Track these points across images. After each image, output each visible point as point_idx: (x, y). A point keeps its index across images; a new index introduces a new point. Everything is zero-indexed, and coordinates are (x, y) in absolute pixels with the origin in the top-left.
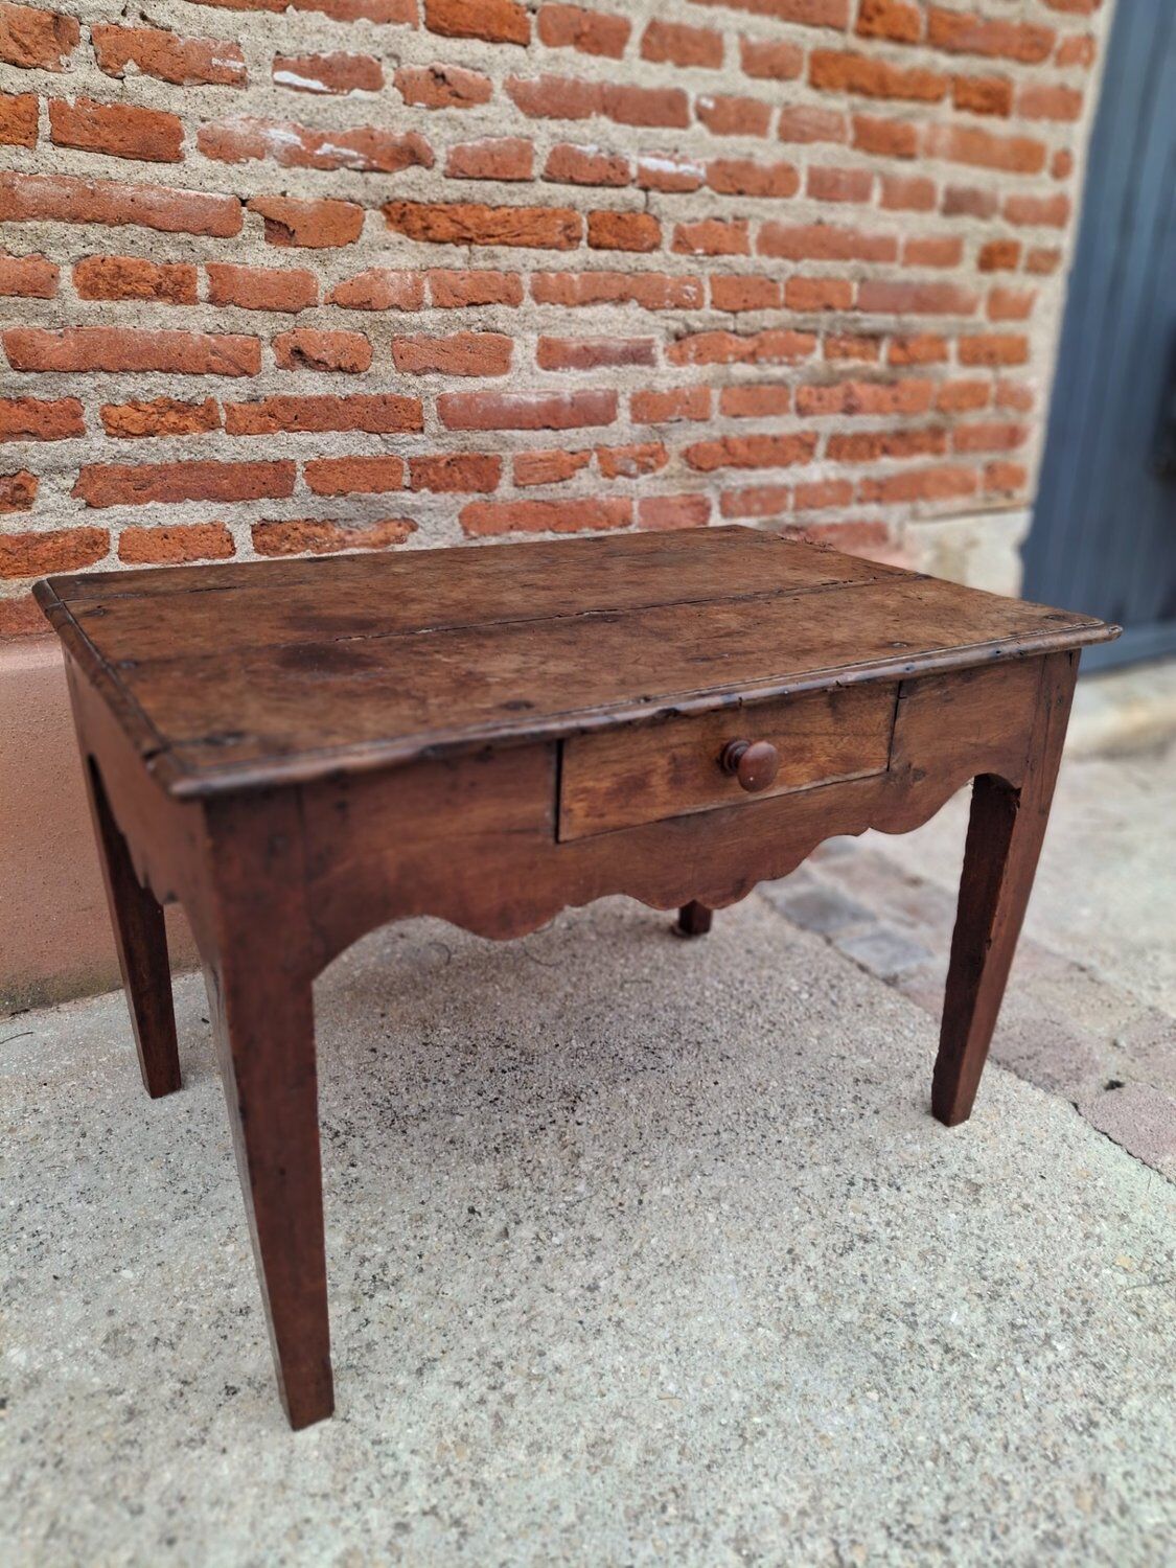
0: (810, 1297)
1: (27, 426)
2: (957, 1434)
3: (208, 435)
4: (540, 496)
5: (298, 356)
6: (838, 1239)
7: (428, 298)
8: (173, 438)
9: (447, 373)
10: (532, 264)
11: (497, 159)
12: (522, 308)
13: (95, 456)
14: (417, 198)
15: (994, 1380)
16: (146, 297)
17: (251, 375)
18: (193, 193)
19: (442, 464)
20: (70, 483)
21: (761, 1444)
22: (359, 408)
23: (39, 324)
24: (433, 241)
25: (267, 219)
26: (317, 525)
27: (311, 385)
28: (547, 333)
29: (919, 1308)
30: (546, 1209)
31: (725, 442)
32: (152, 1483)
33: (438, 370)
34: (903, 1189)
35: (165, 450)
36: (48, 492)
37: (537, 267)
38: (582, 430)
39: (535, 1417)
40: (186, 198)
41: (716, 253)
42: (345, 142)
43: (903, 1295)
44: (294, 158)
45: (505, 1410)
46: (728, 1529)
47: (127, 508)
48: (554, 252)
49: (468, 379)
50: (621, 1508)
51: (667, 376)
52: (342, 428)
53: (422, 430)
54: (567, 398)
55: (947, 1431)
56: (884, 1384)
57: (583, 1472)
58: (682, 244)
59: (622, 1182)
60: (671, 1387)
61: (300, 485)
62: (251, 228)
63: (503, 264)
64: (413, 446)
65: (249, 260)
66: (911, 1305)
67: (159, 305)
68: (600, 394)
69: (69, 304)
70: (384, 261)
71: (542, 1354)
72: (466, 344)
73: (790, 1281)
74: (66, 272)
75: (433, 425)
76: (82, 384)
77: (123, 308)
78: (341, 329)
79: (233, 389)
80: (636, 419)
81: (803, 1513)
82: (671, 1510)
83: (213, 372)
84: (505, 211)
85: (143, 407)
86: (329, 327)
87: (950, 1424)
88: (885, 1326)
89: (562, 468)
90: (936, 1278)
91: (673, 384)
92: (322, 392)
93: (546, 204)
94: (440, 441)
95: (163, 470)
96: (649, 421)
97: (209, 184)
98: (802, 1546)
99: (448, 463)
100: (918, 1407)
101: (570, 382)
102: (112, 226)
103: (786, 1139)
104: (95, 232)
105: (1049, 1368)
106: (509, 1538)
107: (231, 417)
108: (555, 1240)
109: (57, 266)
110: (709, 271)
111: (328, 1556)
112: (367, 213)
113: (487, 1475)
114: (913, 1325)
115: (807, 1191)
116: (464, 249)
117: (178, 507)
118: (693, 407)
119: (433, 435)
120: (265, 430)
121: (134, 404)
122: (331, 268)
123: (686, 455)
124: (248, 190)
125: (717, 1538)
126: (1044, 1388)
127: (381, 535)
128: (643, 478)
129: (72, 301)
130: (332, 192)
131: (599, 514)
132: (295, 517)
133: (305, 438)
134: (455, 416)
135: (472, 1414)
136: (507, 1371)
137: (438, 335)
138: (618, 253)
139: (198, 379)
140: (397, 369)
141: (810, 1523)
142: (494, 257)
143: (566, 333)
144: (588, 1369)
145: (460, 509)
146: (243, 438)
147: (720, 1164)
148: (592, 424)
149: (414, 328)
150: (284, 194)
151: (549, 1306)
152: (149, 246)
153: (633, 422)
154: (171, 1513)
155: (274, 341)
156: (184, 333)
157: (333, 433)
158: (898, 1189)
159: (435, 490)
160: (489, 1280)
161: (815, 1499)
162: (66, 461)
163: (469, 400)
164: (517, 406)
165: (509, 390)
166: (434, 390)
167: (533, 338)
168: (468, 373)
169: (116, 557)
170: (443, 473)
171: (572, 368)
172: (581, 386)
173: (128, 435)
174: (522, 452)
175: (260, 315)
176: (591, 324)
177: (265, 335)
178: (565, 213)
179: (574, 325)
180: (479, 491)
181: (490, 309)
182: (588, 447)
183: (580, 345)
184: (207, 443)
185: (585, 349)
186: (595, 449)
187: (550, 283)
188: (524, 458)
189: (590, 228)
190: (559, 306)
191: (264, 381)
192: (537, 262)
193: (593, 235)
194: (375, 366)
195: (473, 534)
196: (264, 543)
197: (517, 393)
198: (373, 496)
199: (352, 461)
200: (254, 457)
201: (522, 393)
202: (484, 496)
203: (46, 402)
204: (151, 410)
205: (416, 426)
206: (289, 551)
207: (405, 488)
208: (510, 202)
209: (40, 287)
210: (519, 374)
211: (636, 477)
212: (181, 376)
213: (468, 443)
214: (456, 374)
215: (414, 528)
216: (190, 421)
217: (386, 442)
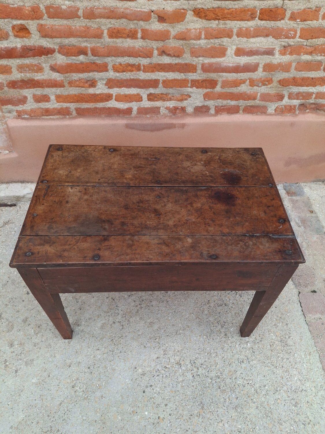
0: (206, 312)
1: (95, 69)
2: (215, 351)
3: (138, 73)
4: (228, 91)
5: (163, 52)
6: (220, 302)
7: (203, 36)
8: (129, 73)
9: (206, 57)
10: (238, 26)
12: (232, 39)
13: (110, 77)
14: (204, 7)
15: (230, 345)
16: (125, 38)
17: (150, 58)
18: (139, 9)
19: (200, 82)
20: (105, 82)
21: (179, 336)
22: (178, 66)
23: (98, 45)
24: (207, 20)
25: (159, 16)
26: (164, 94)
27: (166, 60)
28: (239, 46)
29: (227, 324)
31: (294, 78)
32: (81, 298)
33: (203, 56)
35: (127, 76)
36: (99, 84)
38: (245, 74)
39: (144, 313)
40: (137, 11)
41: (305, 20)
43: (225, 320)
45: (140, 309)
46: (164, 348)
47: (117, 89)
48: (246, 22)
49: (212, 59)
50: (149, 336)
51: (277, 59)
52: (173, 71)
53: (196, 72)
54: (242, 65)
56: (208, 336)
57: (146, 326)
58: (293, 18)
60: (170, 318)
61: (161, 85)
62: (154, 18)
63: (228, 26)
64: (193, 76)
65: (153, 27)
67: (128, 40)
68: (253, 64)
69: (106, 40)
70: (192, 26)
71: (151, 302)
72: (213, 48)
73: (204, 307)
74: (106, 32)
75: (199, 71)
76: (108, 60)
77: (119, 41)
78: (176, 46)
79: (145, 61)
80: (264, 70)
81: (178, 351)
82: (157, 340)
83: (140, 56)
84: (232, 10)
85: (123, 65)
86: (173, 45)
87: (215, 349)
88: (217, 325)
89: (237, 83)
90: (234, 320)
91: (279, 61)
92: (169, 62)
93: (246, 7)
94: (200, 75)
95: (127, 80)
96: (268, 71)
97: (143, 7)
98: (174, 357)
99: (202, 81)
100: (212, 343)
101: (244, 60)
102: (117, 19)
104: (113, 21)
105: (243, 348)
106: (129, 332)
107: (144, 68)
109: (103, 31)
110: (300, 26)
111: (101, 322)
112: (188, 12)
113: (131, 320)
114: (222, 327)
116: (217, 22)
117: (129, 89)
118: (286, 68)
119: (199, 74)
120: (153, 71)
121: (121, 64)
122: (175, 29)
123: (280, 82)
124: (154, 8)
125: (161, 348)
126: (239, 351)
127: (181, 98)
128: (263, 87)
129: (107, 40)
130: (178, 7)
131: (246, 96)
132: (159, 93)
133: (162, 74)
134: (206, 69)
135: (134, 308)
136: (144, 302)
137: (204, 47)
138: (268, 22)
139: (136, 59)
140: (191, 56)
141: (178, 353)
142: (225, 24)
143: (245, 46)
144: (157, 308)
145: (204, 93)
146: (146, 74)
148: (248, 72)
149: (197, 45)
150: (164, 9)
152: (127, 24)
153: (263, 71)
154: (82, 304)
155: (157, 49)
156: (134, 47)
157: (171, 73)
159: (197, 88)
161: (182, 350)
162: (104, 78)
163: (211, 65)
164: (226, 66)
165: (224, 62)
166: (201, 62)
167: (234, 47)
168: (212, 57)
169: (114, 100)
170: (200, 84)
171: (245, 56)
172: (247, 61)
173: (118, 72)
174: (225, 79)
175: (154, 42)
176: (254, 43)
177: (155, 47)
178: (252, 10)
179: (248, 44)
180: (210, 89)
181: (222, 39)
182: (246, 78)
183: (249, 50)
184: (138, 74)
185: (251, 50)
186: (249, 79)
187: (243, 32)
188: (225, 80)
189: (260, 14)
190: (245, 38)
191: (154, 59)
192: (240, 26)
193: (260, 15)
194: (185, 55)
195: (206, 99)
196: (150, 99)
197: (226, 63)
198: (180, 89)
199: (175, 80)
200: (149, 78)
201: (228, 63)
202: (212, 90)
203: (99, 63)
204: (124, 66)
205: (194, 71)
206: (156, 101)
207: (189, 87)
208: (234, 7)
209: (99, 36)
210: (228, 58)
211: (261, 87)
212: (132, 58)
213: (209, 76)
214: (209, 57)
215: (190, 97)
216: (134, 69)
217: (185, 75)
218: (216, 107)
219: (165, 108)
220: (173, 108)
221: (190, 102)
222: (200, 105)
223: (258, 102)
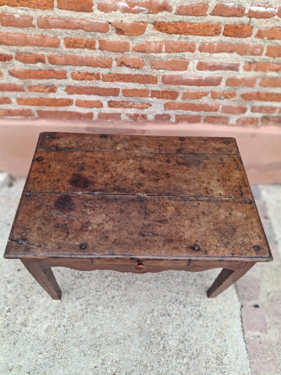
0: (149, 322)
1: (54, 76)
2: (151, 364)
3: (97, 81)
4: (189, 102)
5: (122, 64)
6: (164, 312)
7: (164, 50)
8: (88, 81)
9: (166, 69)
10: (201, 41)
11: (194, 9)
12: (194, 53)
13: (70, 84)
14: (164, 21)
15: (167, 358)
16: (83, 48)
17: (109, 68)
18: (95, 21)
19: (161, 92)
20: (64, 88)
21: (119, 346)
22: (138, 77)
23: (56, 54)
24: (168, 33)
25: (116, 28)
26: (125, 102)
27: (126, 71)
28: (201, 61)
29: (166, 336)
30: (117, 275)
31: (258, 93)
32: (32, 297)
33: (164, 69)
34: (186, 308)
35: (86, 83)
36: (59, 90)
37: (202, 42)
38: (207, 87)
39: (89, 319)
40: (94, 22)
41: (273, 39)
42: (142, 5)
43: (166, 332)
44: (125, 10)
45: (85, 314)
46: (103, 357)
47: (77, 95)
48: (210, 37)
49: (173, 71)
50: (90, 343)
51: (241, 74)
52: (133, 82)
54: (204, 79)
55: (150, 363)
56: (147, 347)
57: (89, 333)
58: (260, 35)
59: (134, 276)
60: (113, 326)
61: (121, 94)
62: (112, 30)
63: (190, 41)
64: (153, 87)
65: (110, 39)
66: (165, 334)
67: (86, 50)
68: (216, 78)
69: (63, 49)
70: (151, 39)
71: (97, 306)
72: (174, 62)
73: (147, 316)
74: (62, 41)
75: (160, 82)
76: (66, 68)
77: (76, 50)
78: (136, 57)
79: (104, 71)
80: (227, 84)
81: (116, 362)
82: (97, 348)
83: (98, 66)
84: (194, 25)
85: (81, 74)
86: (132, 57)
87: (152, 362)
88: (157, 336)
89: (197, 96)
90: (175, 332)
91: (243, 77)
92: (128, 73)
93: (210, 22)
94: (161, 87)
95: (86, 88)
96: (232, 86)
97: (100, 19)
98: (112, 367)
100: (149, 355)
101: (206, 74)
102: (74, 30)
103: (172, 283)
104: (69, 31)
105: (179, 363)
106: (72, 337)
107: (103, 77)
108: (114, 283)
109: (60, 40)
110: (267, 44)
111: (47, 324)
112: (148, 25)
113: (76, 325)
114: (162, 339)
115: (166, 297)
116: (178, 36)
117: (89, 96)
118: (250, 83)
119: (159, 85)
120: (112, 81)
121: (79, 73)
122: (134, 41)
123: (243, 96)
124: (111, 21)
125: (100, 358)
126: (174, 366)
127: (141, 106)
128: (225, 100)
129: (63, 48)
130: (137, 20)
131: (207, 108)
132: (119, 100)
133: (122, 84)
134: (167, 81)
135: (80, 312)
136: (90, 307)
137: (165, 60)
138: (233, 38)
139: (95, 68)
140: (151, 68)
141: (116, 364)
142: (187, 38)
143: (208, 61)
144: (102, 314)
145: (164, 103)
146: (106, 83)
147: (155, 282)
148: (210, 85)
149: (157, 58)
150: (122, 21)
151: (105, 297)
152: (83, 35)
153: (226, 86)
154: (32, 304)
155: (116, 60)
156: (92, 58)
157: (130, 83)
159: (158, 98)
160: (98, 286)
161: (120, 360)
162: (63, 84)
163: (171, 77)
164: (187, 79)
165: (185, 75)
166: (162, 74)
167: (196, 62)
168: (173, 70)
169: (75, 105)
170: (161, 94)
171: (208, 71)
172: (210, 76)
173: (77, 80)
174: (186, 91)
175: (113, 53)
176: (218, 58)
177: (114, 58)
178: (217, 26)
179: (211, 59)
181: (183, 53)
182: (208, 91)
183: (212, 64)
184: (97, 83)
185: (214, 65)
186: (210, 92)
187: (206, 47)
188: (186, 93)
189: (225, 30)
190: (208, 53)
191: (113, 69)
192: (203, 41)
193: (225, 32)
194: (145, 67)
195: (167, 109)
196: (111, 105)
197: (187, 76)
198: (140, 98)
199: (135, 90)
200: (109, 87)
201: (189, 76)
202: (172, 100)
203: (58, 71)
204: (83, 74)
205: (155, 82)
206: (117, 107)
207: (149, 97)
208: (197, 22)
209: (56, 45)
210: (189, 71)
211: (223, 99)
212: (91, 67)
213: (170, 88)
214: (169, 70)
215: (151, 106)
216: (93, 78)
217: (145, 86)
218: (177, 116)
219: (126, 115)
220: (134, 115)
221: (151, 110)
222: (161, 113)
223: (220, 113)
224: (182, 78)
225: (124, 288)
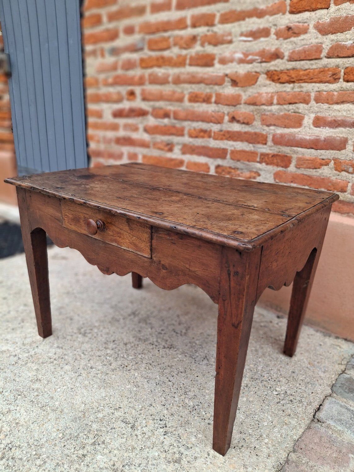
1: (174, 133)
2: (46, 460)
3: (208, 139)
4: (305, 173)
5: (233, 119)
6: (130, 419)
7: (275, 101)
8: (201, 139)
9: (278, 126)
10: (316, 89)
11: (307, 53)
12: (309, 105)
13: (185, 142)
14: (276, 69)
16: (201, 102)
17: (221, 124)
18: (215, 74)
19: (270, 156)
20: (180, 147)
21: (40, 411)
22: (248, 135)
23: (180, 108)
24: (281, 83)
25: (231, 80)
26: (232, 169)
27: (236, 127)
28: (319, 114)
29: (103, 446)
33: (275, 125)
34: (166, 436)
35: (199, 142)
36: (176, 149)
37: (318, 90)
38: (328, 151)
40: (213, 76)
42: (256, 54)
43: (108, 440)
44: (241, 61)
45: (48, 363)
47: (189, 156)
48: (327, 84)
49: (285, 129)
50: (20, 387)
52: (242, 141)
53: (266, 144)
54: (322, 139)
55: (48, 457)
60: (59, 390)
61: (228, 156)
62: (227, 83)
63: (304, 90)
64: (262, 149)
65: (226, 92)
66: (103, 443)
67: (204, 104)
68: (338, 138)
69: (186, 104)
70: (264, 90)
71: (67, 364)
72: (286, 117)
74: (187, 96)
75: (270, 143)
76: (186, 124)
77: (196, 105)
78: (246, 111)
79: (216, 127)
82: (19, 397)
83: (211, 122)
84: (308, 71)
85: (196, 130)
86: (243, 111)
87: (51, 458)
89: (316, 164)
92: (238, 130)
93: (326, 67)
94: (271, 148)
95: (198, 147)
97: (218, 71)
99: (272, 156)
101: (325, 133)
102: (197, 84)
104: (193, 86)
106: (12, 371)
107: (214, 135)
108: (108, 358)
109: (185, 95)
112: (261, 75)
115: (152, 408)
116: (292, 85)
117: (199, 157)
119: (269, 146)
120: (222, 139)
122: (247, 93)
124: (227, 72)
127: (249, 175)
130: (250, 70)
131: (330, 184)
132: (226, 165)
133: (231, 143)
134: (278, 141)
135: (47, 358)
136: (60, 360)
137: (276, 113)
139: (208, 124)
140: (262, 124)
142: (301, 87)
143: (327, 114)
144: (63, 373)
145: (274, 172)
146: (216, 141)
147: (155, 384)
148: (333, 150)
149: (269, 111)
150: (236, 72)
152: (204, 89)
153: (353, 151)
155: (228, 114)
156: (207, 112)
157: (239, 142)
158: (165, 435)
159: (267, 164)
160: (90, 350)
161: (22, 425)
162: (180, 142)
163: (282, 136)
164: (301, 139)
165: (299, 133)
166: (272, 131)
167: (313, 116)
168: (285, 127)
169: (185, 167)
170: (270, 159)
171: (327, 128)
172: (331, 134)
173: (192, 137)
174: (300, 156)
175: (226, 107)
176: (339, 111)
177: (226, 112)
178: (334, 69)
179: (331, 112)
180: (282, 167)
181: (297, 105)
182: (330, 158)
183: (332, 119)
184: (208, 142)
185: (335, 120)
186: (333, 159)
187: (323, 96)
188: (301, 158)
189: (345, 74)
190: (325, 104)
191: (224, 126)
192: (318, 88)
193: (345, 76)
194: (255, 123)
195: (277, 181)
196: (218, 171)
197: (302, 135)
198: (247, 163)
199: (243, 151)
200: (218, 147)
201: (304, 135)
202: (284, 169)
203: (178, 127)
204: (198, 131)
205: (264, 142)
207: (257, 162)
208: (311, 67)
209: (181, 100)
210: (304, 128)
211: (352, 173)
212: (205, 123)
213: (281, 150)
214: (281, 127)
215: (259, 175)
216: (206, 135)
217: (254, 147)
223: (349, 196)
224: (295, 137)
225: (113, 368)
